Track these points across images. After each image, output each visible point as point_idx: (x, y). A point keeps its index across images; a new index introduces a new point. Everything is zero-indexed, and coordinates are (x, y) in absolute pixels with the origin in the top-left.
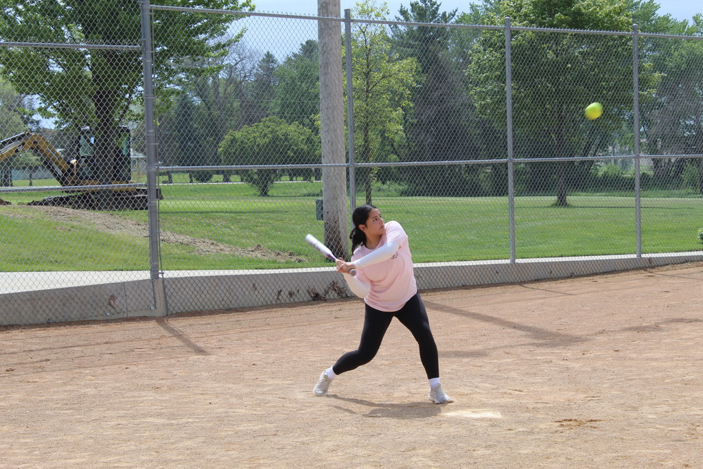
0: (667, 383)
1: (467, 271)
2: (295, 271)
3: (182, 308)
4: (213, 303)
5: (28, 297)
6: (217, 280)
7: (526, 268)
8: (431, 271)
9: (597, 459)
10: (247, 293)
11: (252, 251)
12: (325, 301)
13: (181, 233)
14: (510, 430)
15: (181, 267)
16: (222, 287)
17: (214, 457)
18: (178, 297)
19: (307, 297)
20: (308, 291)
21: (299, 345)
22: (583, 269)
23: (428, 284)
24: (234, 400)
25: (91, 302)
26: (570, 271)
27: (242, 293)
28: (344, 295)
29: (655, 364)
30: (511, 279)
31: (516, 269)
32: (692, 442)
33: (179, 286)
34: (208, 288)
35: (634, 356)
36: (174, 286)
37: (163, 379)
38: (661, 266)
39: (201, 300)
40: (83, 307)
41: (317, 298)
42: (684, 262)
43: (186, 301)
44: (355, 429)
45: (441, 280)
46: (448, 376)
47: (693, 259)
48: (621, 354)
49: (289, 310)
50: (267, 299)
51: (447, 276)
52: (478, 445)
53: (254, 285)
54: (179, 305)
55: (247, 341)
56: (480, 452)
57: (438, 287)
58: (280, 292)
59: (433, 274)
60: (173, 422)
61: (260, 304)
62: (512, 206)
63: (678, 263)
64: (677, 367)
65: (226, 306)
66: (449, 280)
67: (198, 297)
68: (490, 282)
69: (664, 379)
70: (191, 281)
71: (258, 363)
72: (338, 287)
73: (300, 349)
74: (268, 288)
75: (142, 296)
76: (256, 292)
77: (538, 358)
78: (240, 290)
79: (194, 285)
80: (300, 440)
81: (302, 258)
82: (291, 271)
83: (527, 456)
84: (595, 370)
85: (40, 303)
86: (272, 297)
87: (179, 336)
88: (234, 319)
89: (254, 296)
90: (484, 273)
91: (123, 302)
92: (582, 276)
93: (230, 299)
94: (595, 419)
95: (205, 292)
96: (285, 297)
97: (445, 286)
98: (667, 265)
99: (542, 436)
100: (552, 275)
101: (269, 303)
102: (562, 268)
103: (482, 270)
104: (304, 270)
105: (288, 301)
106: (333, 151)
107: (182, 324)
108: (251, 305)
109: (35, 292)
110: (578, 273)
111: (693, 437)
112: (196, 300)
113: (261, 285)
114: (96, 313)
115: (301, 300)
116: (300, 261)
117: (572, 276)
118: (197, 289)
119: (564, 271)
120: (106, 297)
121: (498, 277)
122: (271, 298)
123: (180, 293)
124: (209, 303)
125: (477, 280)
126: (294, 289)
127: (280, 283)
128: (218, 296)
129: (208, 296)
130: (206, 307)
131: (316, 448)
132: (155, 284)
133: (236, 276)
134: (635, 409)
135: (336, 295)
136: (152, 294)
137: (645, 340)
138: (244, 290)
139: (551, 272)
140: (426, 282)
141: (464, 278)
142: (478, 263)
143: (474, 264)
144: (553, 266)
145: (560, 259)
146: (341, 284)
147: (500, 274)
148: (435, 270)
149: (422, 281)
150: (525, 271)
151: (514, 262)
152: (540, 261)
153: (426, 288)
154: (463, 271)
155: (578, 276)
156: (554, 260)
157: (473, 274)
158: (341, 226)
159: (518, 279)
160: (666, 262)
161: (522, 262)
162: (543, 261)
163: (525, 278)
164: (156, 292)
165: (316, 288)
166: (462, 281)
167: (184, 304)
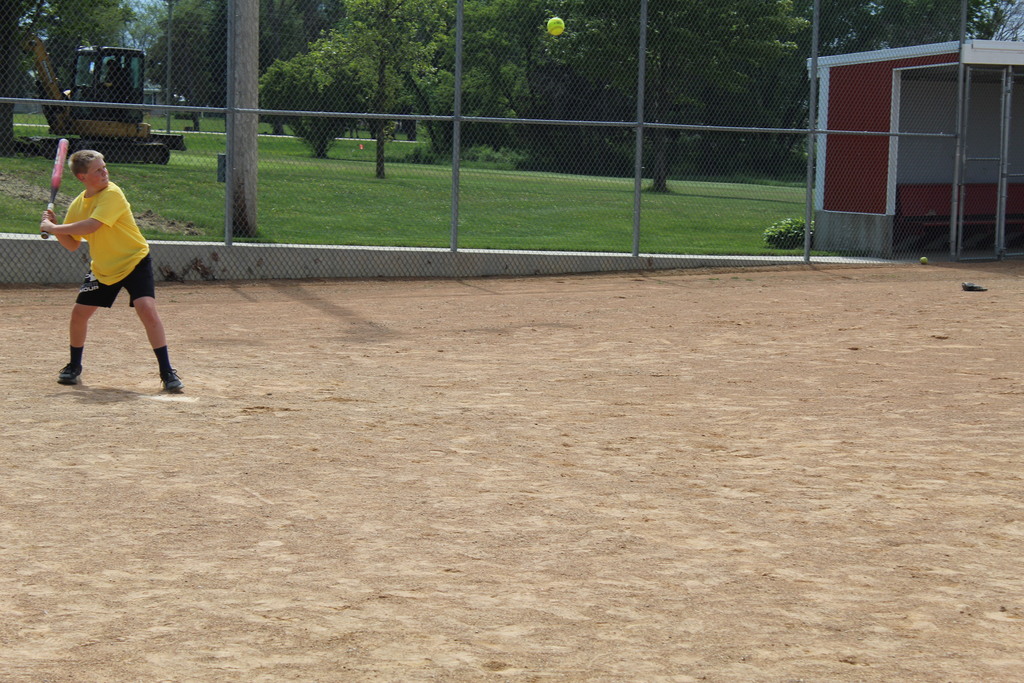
1: (386, 257)
4: (26, 275)
6: (33, 246)
7: (471, 260)
8: (335, 254)
10: (74, 265)
12: (182, 282)
16: (39, 256)
19: (159, 276)
20: (160, 269)
22: (553, 267)
23: (329, 271)
26: (534, 268)
27: (67, 265)
28: (210, 277)
30: (449, 272)
31: (456, 260)
34: (19, 255)
38: (666, 269)
39: (9, 269)
41: (171, 278)
42: (699, 267)
45: (349, 267)
47: (712, 264)
51: (357, 263)
57: (343, 275)
59: (338, 259)
62: (456, 177)
63: (691, 268)
65: (44, 280)
66: (360, 267)
68: (418, 274)
72: (201, 266)
78: (64, 260)
90: (410, 262)
92: (550, 275)
93: (50, 271)
95: (15, 260)
97: (354, 275)
98: (674, 268)
100: (507, 271)
102: (522, 263)
103: (408, 257)
110: (546, 271)
116: (192, 233)
117: (537, 274)
119: (525, 267)
121: (431, 269)
124: (19, 275)
125: (400, 270)
128: (33, 266)
129: (19, 265)
135: (199, 276)
138: (70, 260)
139: (507, 267)
140: (327, 267)
141: (381, 266)
142: (403, 249)
143: (397, 249)
144: (510, 260)
145: (521, 252)
146: (206, 263)
147: (433, 265)
148: (341, 254)
149: (321, 267)
150: (469, 264)
151: (454, 250)
152: (491, 251)
153: (327, 275)
154: (381, 257)
155: (545, 275)
156: (511, 252)
157: (394, 262)
158: (246, 191)
159: (458, 272)
160: (674, 264)
161: (466, 251)
162: (496, 251)
163: (468, 272)
165: (171, 265)
166: (378, 270)
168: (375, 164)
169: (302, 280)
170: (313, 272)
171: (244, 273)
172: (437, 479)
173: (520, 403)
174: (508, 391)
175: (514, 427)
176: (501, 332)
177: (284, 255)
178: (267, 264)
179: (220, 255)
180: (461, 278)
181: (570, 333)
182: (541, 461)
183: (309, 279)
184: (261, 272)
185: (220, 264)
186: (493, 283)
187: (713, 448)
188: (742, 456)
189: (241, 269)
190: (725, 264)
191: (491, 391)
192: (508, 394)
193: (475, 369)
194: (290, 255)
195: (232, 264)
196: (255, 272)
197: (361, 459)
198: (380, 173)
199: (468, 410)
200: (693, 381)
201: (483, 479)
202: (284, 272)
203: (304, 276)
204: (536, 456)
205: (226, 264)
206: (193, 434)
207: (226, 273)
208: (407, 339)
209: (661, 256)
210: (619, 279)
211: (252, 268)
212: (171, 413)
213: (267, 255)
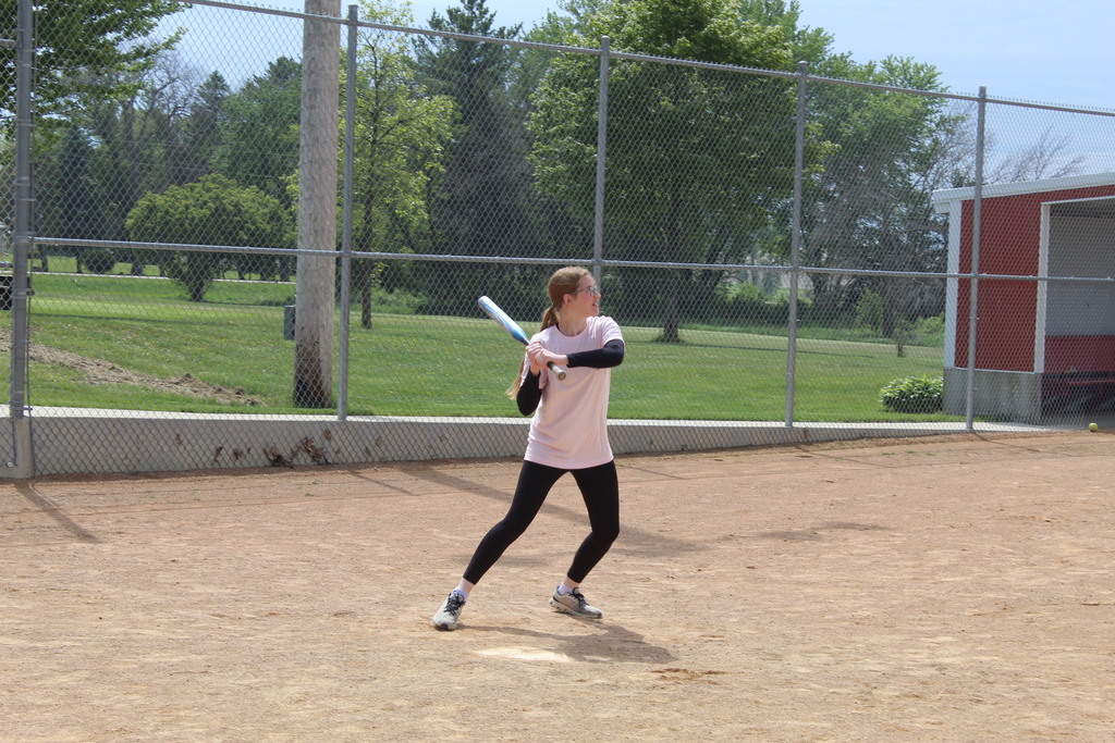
0: (828, 620)
2: (246, 417)
3: (58, 467)
4: (110, 462)
6: (118, 426)
8: (463, 430)
9: (717, 732)
10: (166, 448)
11: (177, 384)
12: (292, 468)
13: (62, 349)
14: (581, 681)
15: (60, 401)
16: (126, 437)
17: (104, 703)
18: (53, 449)
19: (263, 461)
20: (265, 451)
21: (248, 534)
22: (702, 441)
23: (457, 451)
24: (139, 615)
26: (682, 442)
27: (158, 448)
28: (322, 460)
29: (809, 590)
32: (864, 712)
33: (56, 431)
34: (102, 437)
35: (778, 576)
36: (47, 430)
37: (23, 577)
38: (823, 442)
39: (90, 455)
41: (278, 463)
42: (858, 439)
43: (66, 455)
44: (334, 669)
45: (478, 445)
46: (486, 593)
47: (871, 435)
48: (758, 572)
49: (232, 479)
50: (197, 460)
51: (487, 439)
52: (531, 703)
53: (178, 436)
54: (54, 461)
55: (163, 524)
56: (535, 713)
57: (472, 456)
58: (219, 450)
59: (466, 435)
60: (39, 645)
61: (186, 467)
63: (850, 440)
64: (843, 596)
65: (131, 468)
66: (490, 445)
67: (86, 450)
69: (823, 613)
70: (77, 425)
71: (180, 559)
72: (312, 447)
73: (249, 542)
74: (201, 442)
76: (181, 448)
77: (628, 573)
78: (154, 443)
79: (81, 431)
80: (246, 682)
81: (256, 398)
82: (239, 417)
83: (608, 722)
84: (716, 595)
86: (207, 458)
87: (52, 511)
88: (144, 489)
89: (178, 454)
92: (699, 451)
93: (138, 456)
94: (715, 670)
95: (98, 444)
96: (227, 459)
97: (484, 455)
98: (832, 441)
99: (632, 693)
100: (652, 447)
101: (200, 466)
102: (668, 437)
104: (261, 417)
105: (231, 465)
106: (316, 231)
107: (58, 492)
108: (171, 468)
110: (694, 446)
111: (867, 704)
112: (82, 455)
113: (189, 436)
115: (253, 464)
116: (253, 403)
117: (683, 450)
118: (85, 437)
119: (671, 442)
122: (204, 459)
123: (56, 443)
124: (102, 462)
126: (242, 447)
127: (220, 436)
128: (119, 450)
129: (102, 450)
130: (98, 468)
131: (270, 696)
132: (16, 426)
133: (150, 420)
134: (778, 657)
135: (309, 460)
136: (11, 442)
137: (796, 554)
138: (162, 443)
139: (652, 443)
140: (454, 446)
141: (514, 444)
144: (655, 433)
146: (317, 443)
148: (470, 429)
149: (447, 446)
153: (453, 456)
155: (693, 451)
158: (322, 351)
160: (831, 436)
164: (18, 439)
165: (278, 446)
166: (511, 449)
167: (62, 461)
168: (360, 313)
169: (426, 461)
170: (438, 452)
171: (360, 454)
177: (406, 431)
178: (386, 443)
179: (333, 433)
183: (436, 461)
184: (380, 454)
185: (333, 443)
189: (357, 449)
190: (885, 434)
194: (413, 431)
195: (347, 444)
196: (373, 454)
198: (366, 323)
202: (406, 453)
203: (428, 457)
205: (340, 444)
207: (340, 455)
209: (817, 426)
211: (370, 448)
213: (387, 432)
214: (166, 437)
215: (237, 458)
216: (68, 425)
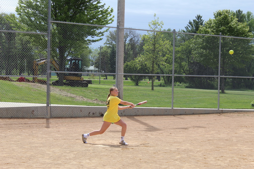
1: (155, 110)
3: (56, 116)
4: (67, 115)
5: (6, 109)
6: (68, 108)
7: (177, 110)
8: (143, 109)
11: (94, 101)
16: (70, 110)
19: (99, 115)
20: (99, 113)
23: (141, 113)
25: (26, 112)
26: (193, 112)
30: (171, 114)
31: (173, 110)
33: (55, 109)
36: (54, 109)
38: (226, 113)
39: (63, 114)
40: (23, 113)
41: (102, 115)
42: (235, 112)
45: (146, 112)
49: (91, 118)
50: (85, 115)
51: (148, 111)
53: (81, 110)
54: (55, 115)
57: (145, 115)
58: (89, 113)
59: (143, 110)
61: (83, 116)
62: (173, 90)
63: (232, 112)
65: (71, 116)
66: (149, 112)
67: (62, 112)
68: (163, 114)
74: (86, 111)
75: (43, 111)
78: (76, 111)
79: (61, 109)
85: (9, 111)
86: (87, 114)
89: (81, 114)
90: (161, 111)
91: (37, 112)
92: (197, 114)
93: (73, 114)
95: (64, 111)
96: (91, 114)
97: (147, 114)
98: (228, 112)
101: (86, 116)
102: (190, 111)
103: (161, 110)
104: (99, 107)
105: (92, 116)
108: (79, 116)
109: (8, 108)
110: (196, 113)
112: (61, 114)
113: (83, 110)
114: (27, 115)
115: (97, 116)
117: (193, 114)
118: (62, 110)
119: (190, 112)
120: (31, 111)
121: (167, 113)
122: (86, 115)
123: (56, 111)
124: (65, 115)
125: (159, 113)
126: (94, 112)
127: (90, 110)
128: (68, 113)
129: (65, 112)
130: (64, 116)
132: (48, 108)
133: (75, 107)
136: (46, 111)
138: (77, 111)
139: (186, 112)
140: (141, 112)
141: (154, 112)
142: (159, 108)
143: (158, 108)
144: (187, 110)
145: (189, 108)
147: (167, 112)
148: (144, 109)
149: (139, 113)
150: (176, 111)
151: (172, 108)
152: (182, 108)
153: (141, 115)
154: (154, 110)
155: (195, 114)
156: (187, 108)
157: (157, 111)
158: (120, 94)
159: (173, 114)
161: (175, 108)
162: (183, 108)
163: (176, 114)
164: (48, 110)
165: (102, 112)
166: (153, 113)
167: (57, 114)
169: (134, 116)
170: (137, 114)
171: (120, 114)
172: (172, 167)
173: (192, 147)
174: (189, 144)
175: (191, 153)
176: (186, 129)
177: (130, 110)
178: (126, 112)
180: (174, 115)
181: (203, 129)
182: (199, 162)
183: (136, 116)
186: (182, 116)
187: (244, 159)
188: (252, 161)
190: (241, 111)
191: (184, 144)
192: (189, 145)
193: (180, 138)
196: (123, 114)
197: (152, 161)
198: (153, 89)
199: (179, 149)
200: (236, 141)
201: (184, 167)
202: (130, 114)
204: (198, 161)
206: (110, 155)
208: (162, 130)
209: (225, 109)
210: (214, 115)
212: (104, 149)
214: (78, 110)
215: (93, 114)
216: (58, 108)
